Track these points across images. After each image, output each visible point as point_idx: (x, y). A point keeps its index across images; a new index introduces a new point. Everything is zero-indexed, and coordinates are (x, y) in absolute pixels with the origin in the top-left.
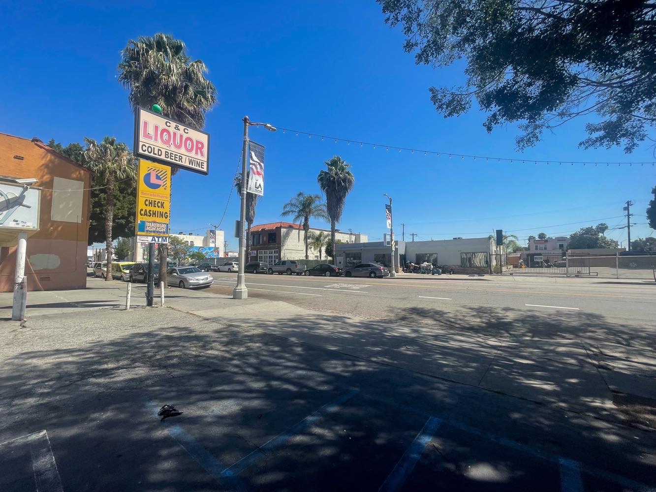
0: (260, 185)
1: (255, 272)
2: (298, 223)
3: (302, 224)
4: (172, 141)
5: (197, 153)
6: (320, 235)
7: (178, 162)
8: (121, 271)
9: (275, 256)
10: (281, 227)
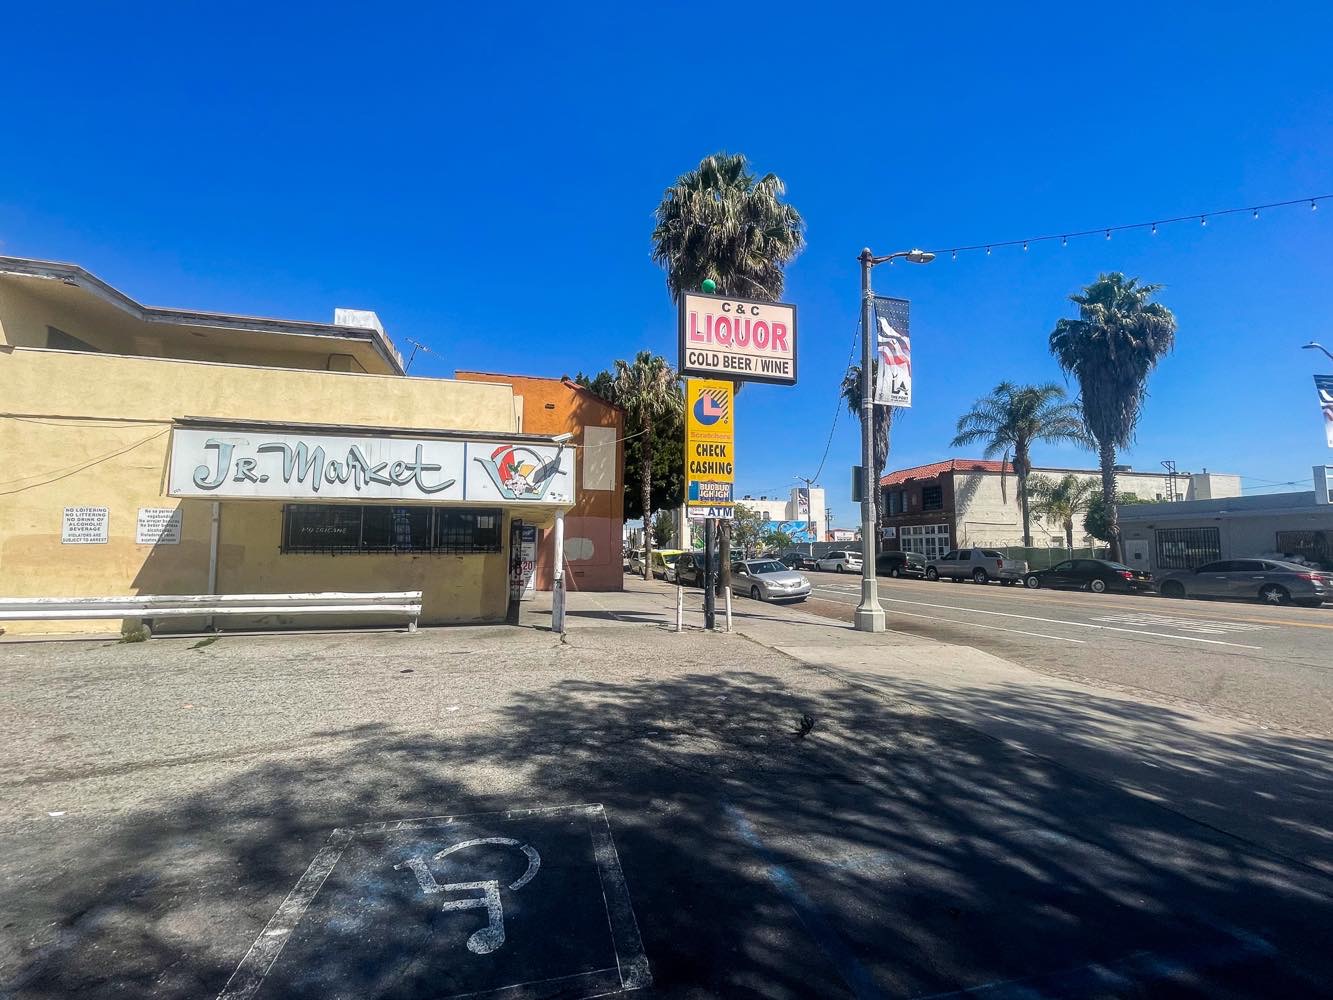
0: (902, 385)
1: (895, 573)
2: (998, 458)
3: (1011, 460)
4: (733, 336)
5: (774, 347)
6: (1066, 485)
7: (744, 371)
8: (663, 565)
9: (940, 539)
10: (953, 472)
